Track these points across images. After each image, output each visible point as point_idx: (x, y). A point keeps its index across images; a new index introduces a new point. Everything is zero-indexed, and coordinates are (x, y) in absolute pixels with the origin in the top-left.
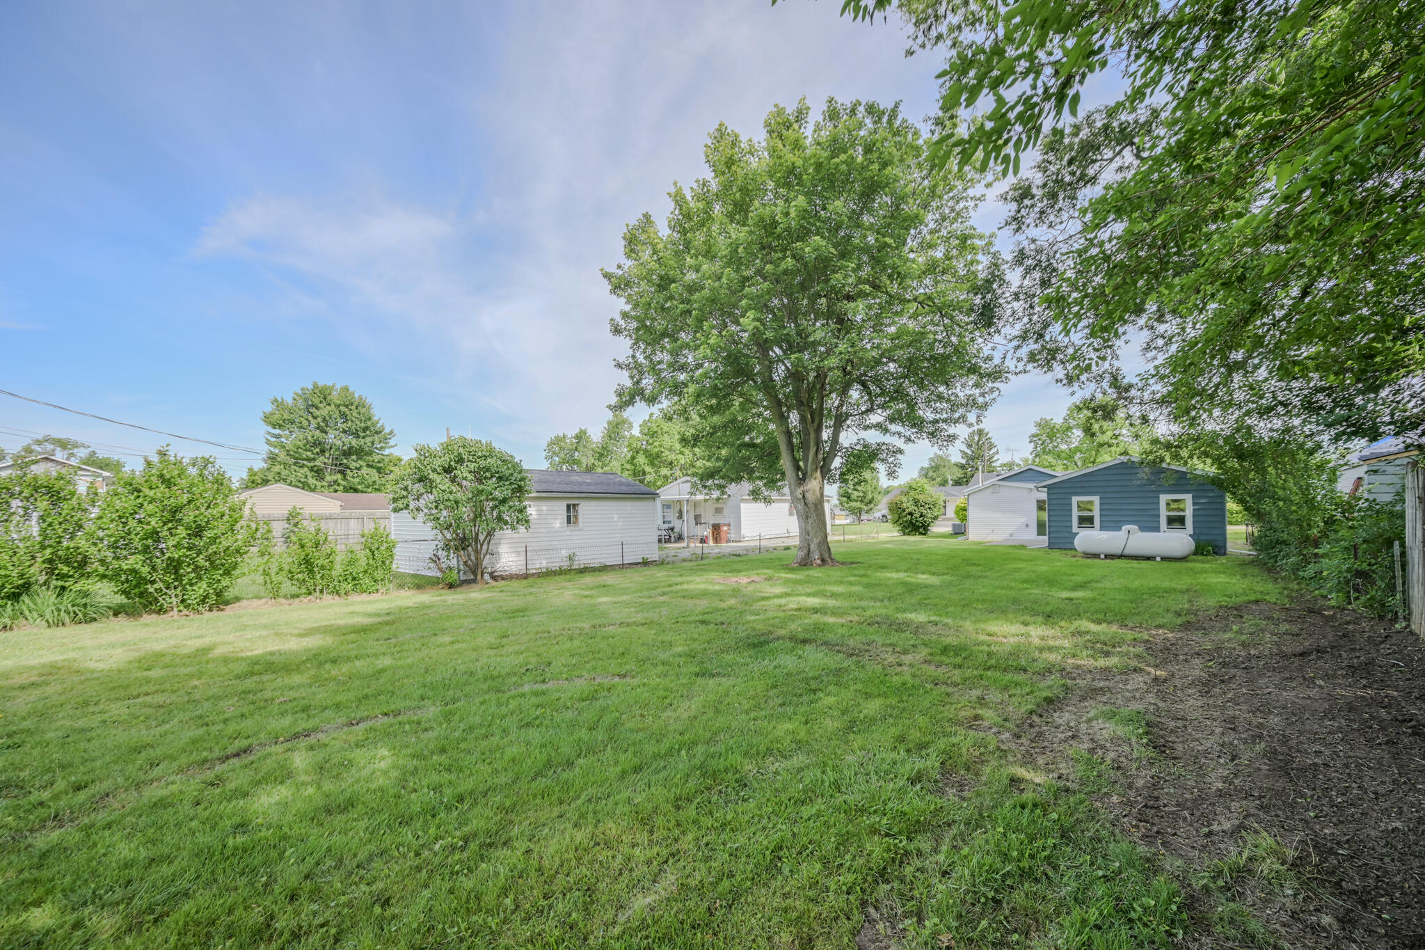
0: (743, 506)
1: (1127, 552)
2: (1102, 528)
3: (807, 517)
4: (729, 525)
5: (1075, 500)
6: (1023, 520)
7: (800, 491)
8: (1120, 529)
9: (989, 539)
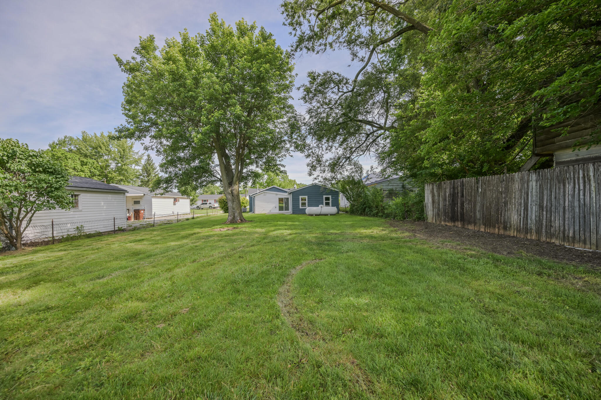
0: (154, 200)
1: (322, 213)
2: (309, 206)
3: (233, 201)
4: (144, 210)
5: (300, 197)
6: (274, 205)
7: (230, 190)
8: (318, 206)
9: (263, 212)
